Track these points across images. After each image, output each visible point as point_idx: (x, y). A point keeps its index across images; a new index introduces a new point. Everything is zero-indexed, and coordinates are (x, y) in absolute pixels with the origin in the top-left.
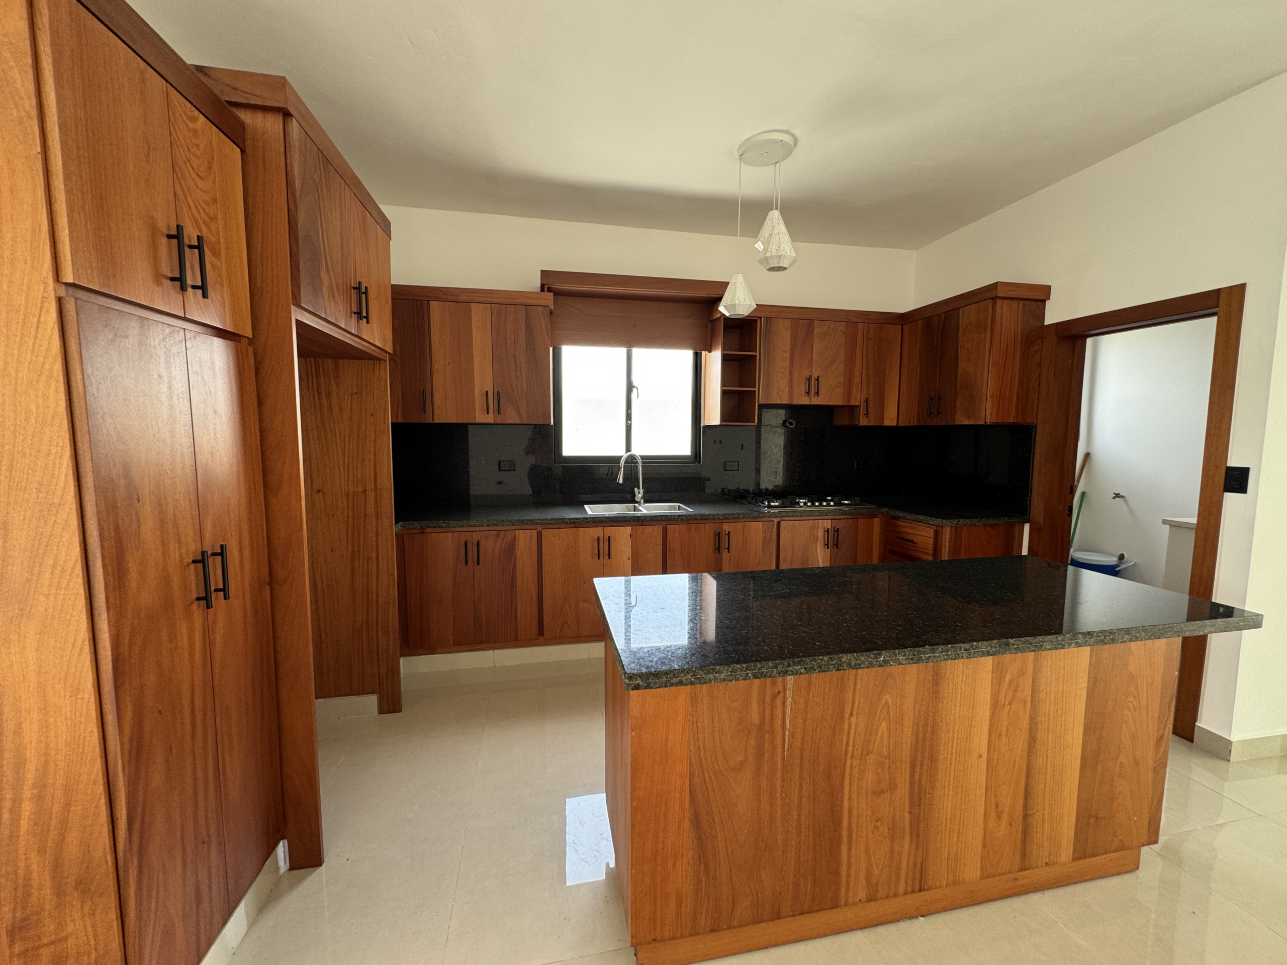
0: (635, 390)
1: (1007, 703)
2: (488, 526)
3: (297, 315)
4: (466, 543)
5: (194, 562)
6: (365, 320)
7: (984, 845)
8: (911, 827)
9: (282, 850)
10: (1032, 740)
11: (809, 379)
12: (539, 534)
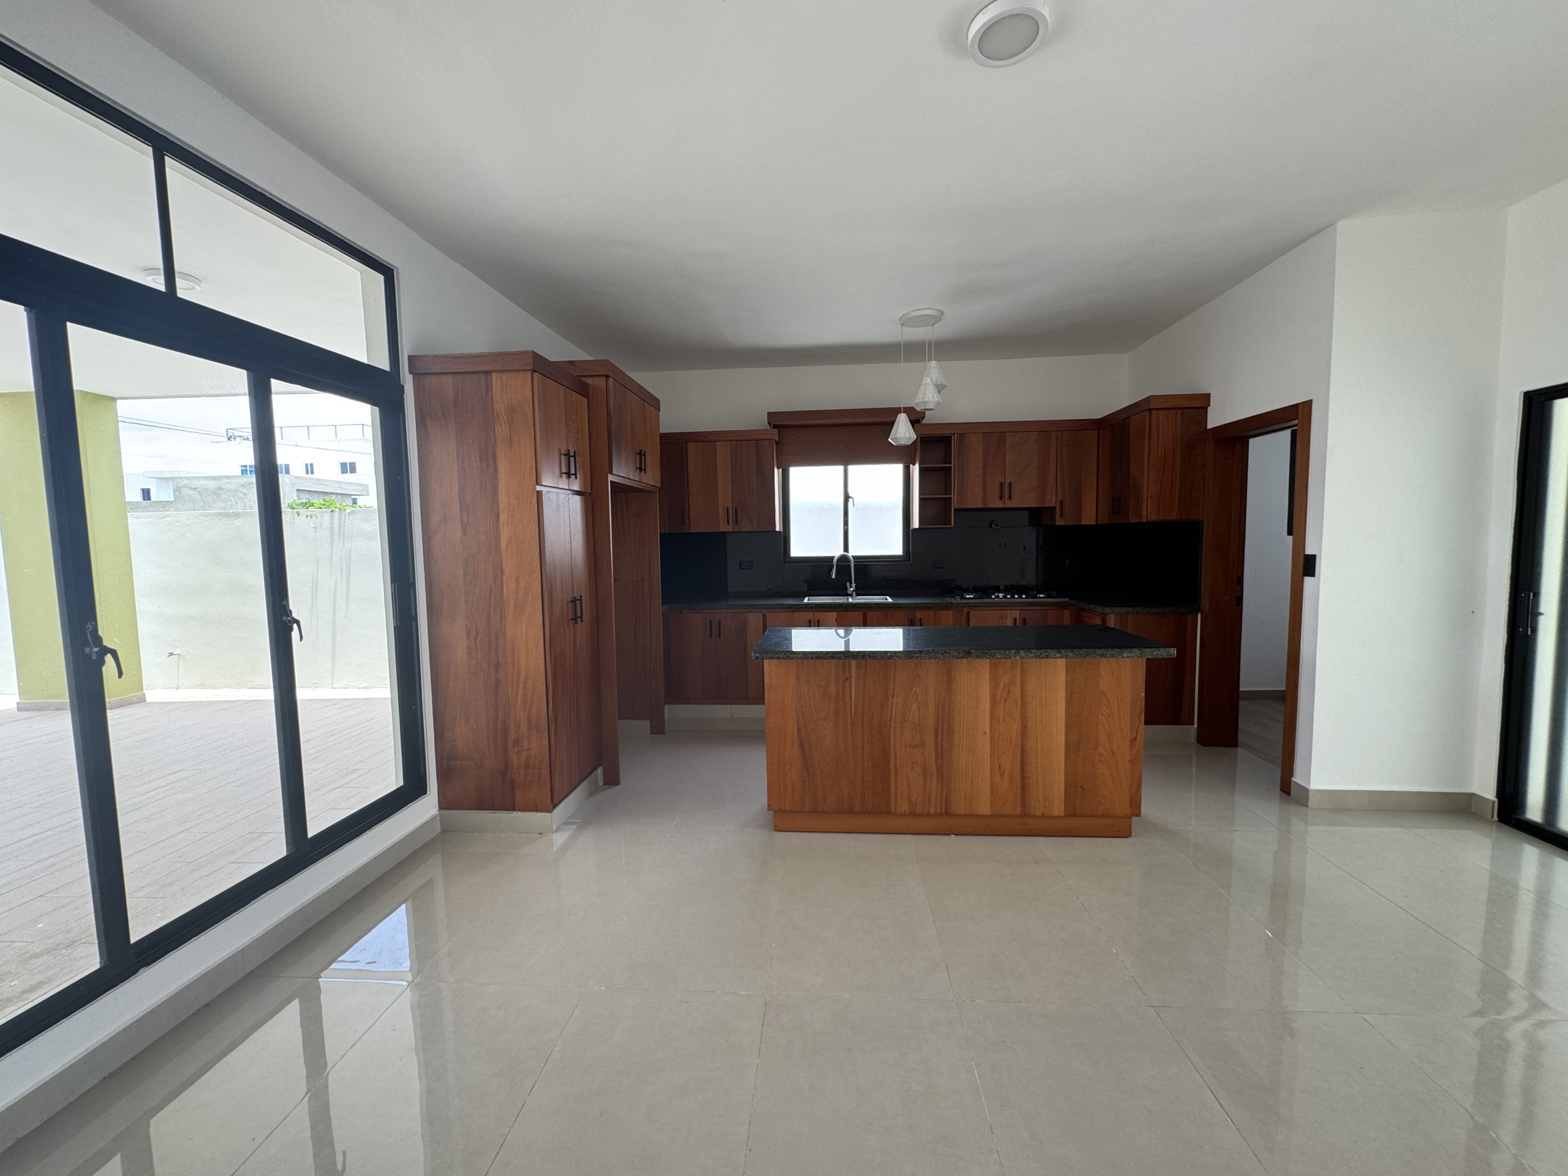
0: (850, 500)
1: (1002, 701)
2: (726, 609)
3: (611, 478)
4: (711, 622)
5: (571, 601)
6: (643, 471)
7: (992, 792)
8: (937, 771)
9: (600, 771)
10: (1024, 728)
11: (1001, 485)
12: (764, 616)
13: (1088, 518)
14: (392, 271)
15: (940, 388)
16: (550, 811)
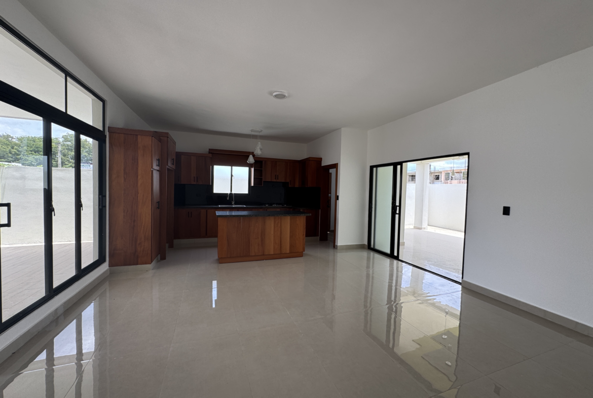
0: (233, 177)
1: (276, 227)
2: (194, 208)
4: (189, 212)
5: (157, 203)
6: (173, 164)
7: (274, 249)
8: (261, 245)
9: (159, 256)
10: (281, 233)
11: (276, 175)
12: (207, 211)
13: (297, 185)
14: (105, 101)
15: (261, 149)
16: (151, 264)
